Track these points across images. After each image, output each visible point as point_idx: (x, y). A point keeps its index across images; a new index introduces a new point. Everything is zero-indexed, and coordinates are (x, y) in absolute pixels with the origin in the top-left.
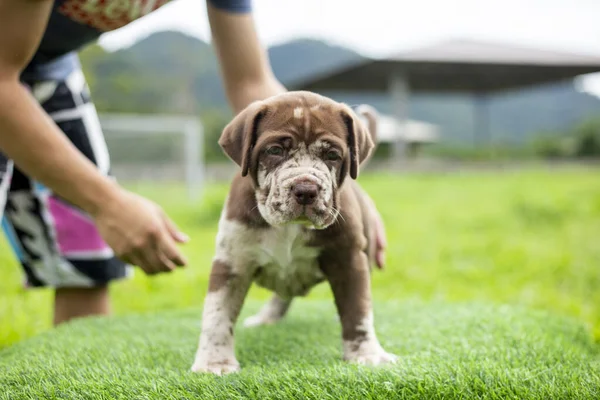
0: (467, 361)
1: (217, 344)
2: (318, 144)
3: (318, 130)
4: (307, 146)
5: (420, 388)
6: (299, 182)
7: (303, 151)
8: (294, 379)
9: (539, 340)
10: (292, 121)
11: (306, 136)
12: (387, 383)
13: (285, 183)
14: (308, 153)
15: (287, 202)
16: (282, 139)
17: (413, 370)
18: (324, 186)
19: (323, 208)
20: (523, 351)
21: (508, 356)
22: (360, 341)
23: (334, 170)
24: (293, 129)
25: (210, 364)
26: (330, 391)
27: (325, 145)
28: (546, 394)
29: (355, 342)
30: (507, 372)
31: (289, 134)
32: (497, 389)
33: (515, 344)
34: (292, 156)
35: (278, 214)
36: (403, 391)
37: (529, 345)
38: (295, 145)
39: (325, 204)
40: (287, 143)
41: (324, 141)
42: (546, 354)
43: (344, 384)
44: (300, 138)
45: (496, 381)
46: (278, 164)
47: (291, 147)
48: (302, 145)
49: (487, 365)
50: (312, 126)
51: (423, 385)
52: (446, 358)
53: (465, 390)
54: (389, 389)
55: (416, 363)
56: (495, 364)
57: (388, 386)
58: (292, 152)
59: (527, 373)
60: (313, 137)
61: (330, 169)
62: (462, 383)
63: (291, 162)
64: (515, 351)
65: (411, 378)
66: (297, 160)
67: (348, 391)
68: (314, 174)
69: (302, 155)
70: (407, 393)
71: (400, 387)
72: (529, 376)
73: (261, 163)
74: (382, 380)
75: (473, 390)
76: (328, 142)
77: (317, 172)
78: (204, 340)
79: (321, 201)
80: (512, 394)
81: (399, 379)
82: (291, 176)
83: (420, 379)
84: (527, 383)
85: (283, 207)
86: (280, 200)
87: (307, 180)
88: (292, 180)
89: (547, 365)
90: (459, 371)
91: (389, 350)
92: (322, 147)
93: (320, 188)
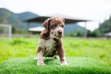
24: (57, 22)
25: (40, 64)
60: (60, 23)
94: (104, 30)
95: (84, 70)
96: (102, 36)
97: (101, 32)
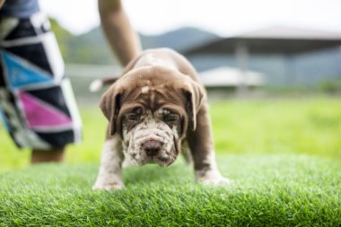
0: (278, 182)
1: (110, 172)
2: (160, 111)
3: (161, 101)
4: (153, 112)
5: (245, 198)
6: (147, 141)
7: (150, 116)
8: (158, 192)
9: (327, 171)
10: (142, 95)
11: (152, 106)
12: (222, 195)
13: (138, 141)
14: (154, 117)
15: (140, 154)
16: (135, 109)
17: (241, 187)
18: (166, 141)
19: (166, 156)
20: (316, 176)
21: (306, 180)
22: (206, 170)
23: (175, 127)
24: (142, 101)
25: (105, 184)
26: (183, 200)
27: (166, 112)
28: (332, 203)
29: (203, 171)
30: (305, 189)
31: (139, 105)
32: (299, 200)
33: (311, 173)
34: (143, 120)
35: (134, 161)
36: (233, 200)
37: (320, 173)
38: (144, 112)
39: (167, 153)
40: (138, 111)
41: (165, 109)
42: (332, 179)
43: (193, 196)
44: (148, 107)
45: (298, 195)
46: (134, 126)
47: (141, 114)
48: (149, 112)
49: (292, 184)
50: (156, 99)
51: (247, 196)
52: (264, 180)
53: (277, 200)
54: (223, 199)
55: (242, 183)
56: (297, 184)
57: (223, 196)
58: (142, 117)
59: (319, 190)
60: (157, 106)
61: (171, 127)
62: (274, 195)
63: (142, 125)
64: (310, 177)
65: (239, 191)
66: (146, 124)
67: (195, 199)
68: (158, 135)
69: (149, 119)
70: (236, 201)
71: (231, 197)
72: (320, 191)
73: (124, 125)
74: (219, 193)
75: (282, 200)
76: (168, 109)
77: (160, 132)
78: (102, 170)
79: (164, 152)
80: (309, 203)
81: (231, 192)
82: (142, 136)
83: (245, 193)
84: (319, 196)
85: (138, 157)
86: (135, 152)
87: (152, 140)
88: (142, 140)
89: (333, 185)
90: (272, 187)
91: (226, 177)
92: (163, 114)
93: (162, 144)
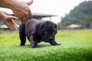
94: (65, 23)
95: (82, 50)
96: (64, 29)
97: (63, 25)
